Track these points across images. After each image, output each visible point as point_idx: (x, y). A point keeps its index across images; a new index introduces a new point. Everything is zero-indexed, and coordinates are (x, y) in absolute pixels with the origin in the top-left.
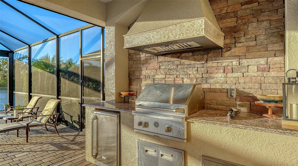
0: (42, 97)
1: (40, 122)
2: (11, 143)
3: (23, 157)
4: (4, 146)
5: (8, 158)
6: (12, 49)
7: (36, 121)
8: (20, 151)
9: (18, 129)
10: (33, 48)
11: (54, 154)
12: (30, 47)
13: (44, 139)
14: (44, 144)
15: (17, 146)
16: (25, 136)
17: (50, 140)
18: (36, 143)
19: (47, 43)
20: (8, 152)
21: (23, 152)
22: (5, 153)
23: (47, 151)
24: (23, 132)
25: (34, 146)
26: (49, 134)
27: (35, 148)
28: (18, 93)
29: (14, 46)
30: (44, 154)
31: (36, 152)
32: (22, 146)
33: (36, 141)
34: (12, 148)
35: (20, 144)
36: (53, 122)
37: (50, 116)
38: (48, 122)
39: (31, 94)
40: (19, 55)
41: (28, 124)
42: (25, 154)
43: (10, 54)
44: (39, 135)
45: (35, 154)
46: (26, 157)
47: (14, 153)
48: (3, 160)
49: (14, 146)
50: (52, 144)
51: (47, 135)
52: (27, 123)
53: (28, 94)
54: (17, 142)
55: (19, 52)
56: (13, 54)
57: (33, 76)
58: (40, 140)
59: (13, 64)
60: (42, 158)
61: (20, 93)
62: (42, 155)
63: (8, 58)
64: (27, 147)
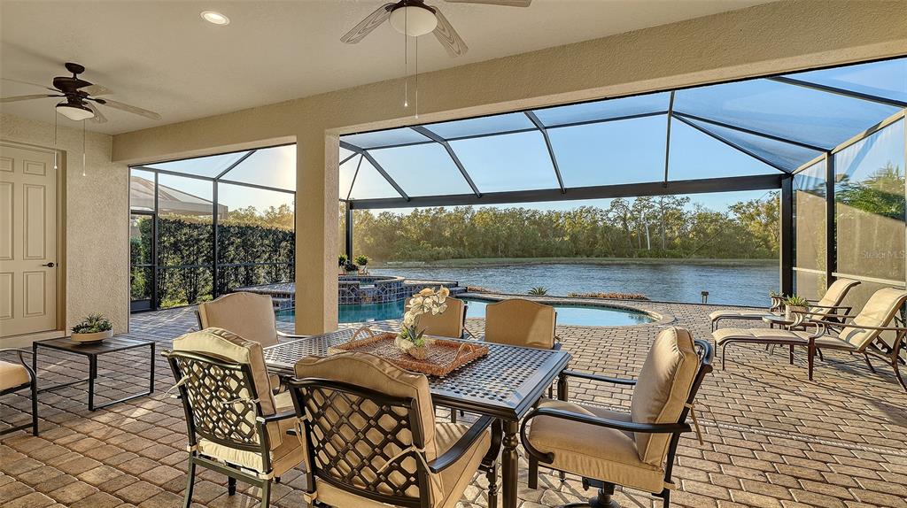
0: (860, 283)
1: (847, 342)
2: (777, 371)
3: (795, 404)
4: (761, 372)
5: (765, 394)
6: (789, 169)
7: (838, 338)
8: (793, 392)
9: (792, 343)
10: (838, 157)
11: (878, 427)
12: (831, 156)
13: (858, 387)
14: (854, 397)
15: (786, 379)
16: (807, 365)
17: (872, 393)
18: (834, 389)
19: (877, 136)
20: (767, 384)
21: (797, 395)
22: (761, 384)
23: (858, 414)
24: (801, 354)
25: (827, 392)
26: (874, 380)
27: (826, 397)
28: (804, 270)
29: (792, 161)
30: (848, 415)
31: (828, 404)
32: (798, 384)
33: (834, 385)
34: (777, 381)
35: (794, 379)
36: (885, 350)
37: (876, 333)
38: (872, 345)
39: (834, 274)
40: (806, 179)
41: (812, 339)
42: (800, 398)
43: (784, 182)
44: (846, 375)
45: (825, 407)
46: (803, 405)
47: (779, 391)
48: (756, 393)
49: (780, 378)
50: (876, 403)
51: (867, 381)
52: (812, 335)
53: (825, 273)
54: (788, 372)
55: (806, 173)
56: (792, 180)
57: (839, 229)
58: (846, 386)
59: (792, 204)
60: (840, 421)
61: (808, 270)
62: (842, 415)
63: (781, 190)
64: (807, 389)
